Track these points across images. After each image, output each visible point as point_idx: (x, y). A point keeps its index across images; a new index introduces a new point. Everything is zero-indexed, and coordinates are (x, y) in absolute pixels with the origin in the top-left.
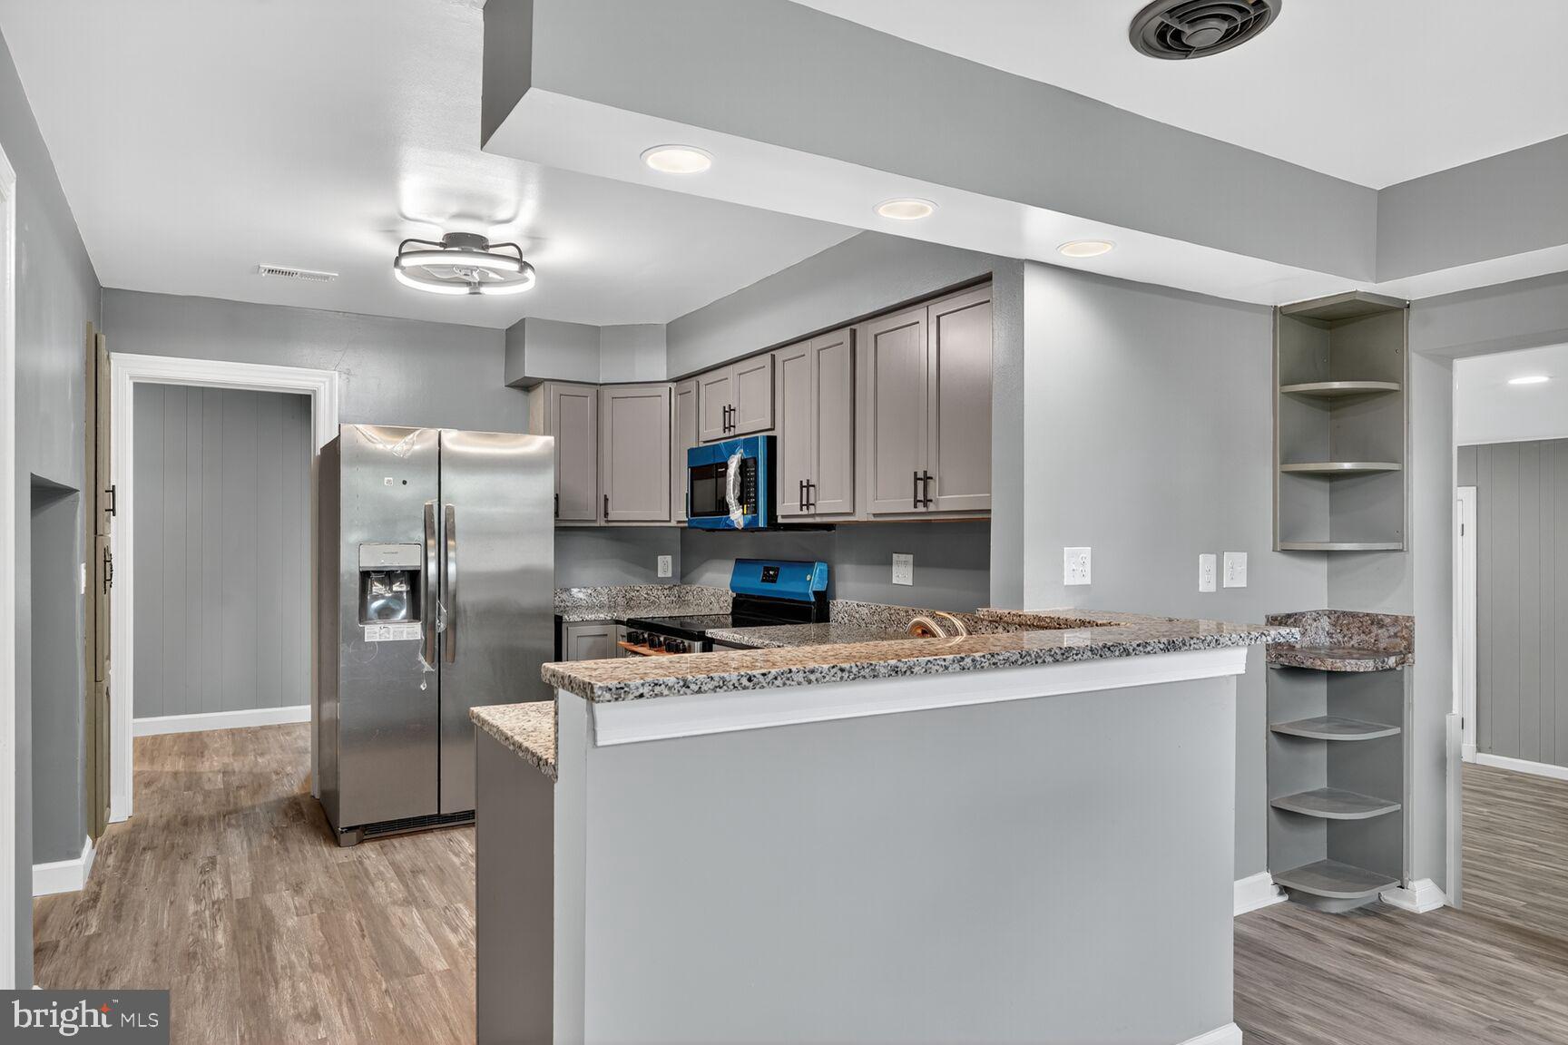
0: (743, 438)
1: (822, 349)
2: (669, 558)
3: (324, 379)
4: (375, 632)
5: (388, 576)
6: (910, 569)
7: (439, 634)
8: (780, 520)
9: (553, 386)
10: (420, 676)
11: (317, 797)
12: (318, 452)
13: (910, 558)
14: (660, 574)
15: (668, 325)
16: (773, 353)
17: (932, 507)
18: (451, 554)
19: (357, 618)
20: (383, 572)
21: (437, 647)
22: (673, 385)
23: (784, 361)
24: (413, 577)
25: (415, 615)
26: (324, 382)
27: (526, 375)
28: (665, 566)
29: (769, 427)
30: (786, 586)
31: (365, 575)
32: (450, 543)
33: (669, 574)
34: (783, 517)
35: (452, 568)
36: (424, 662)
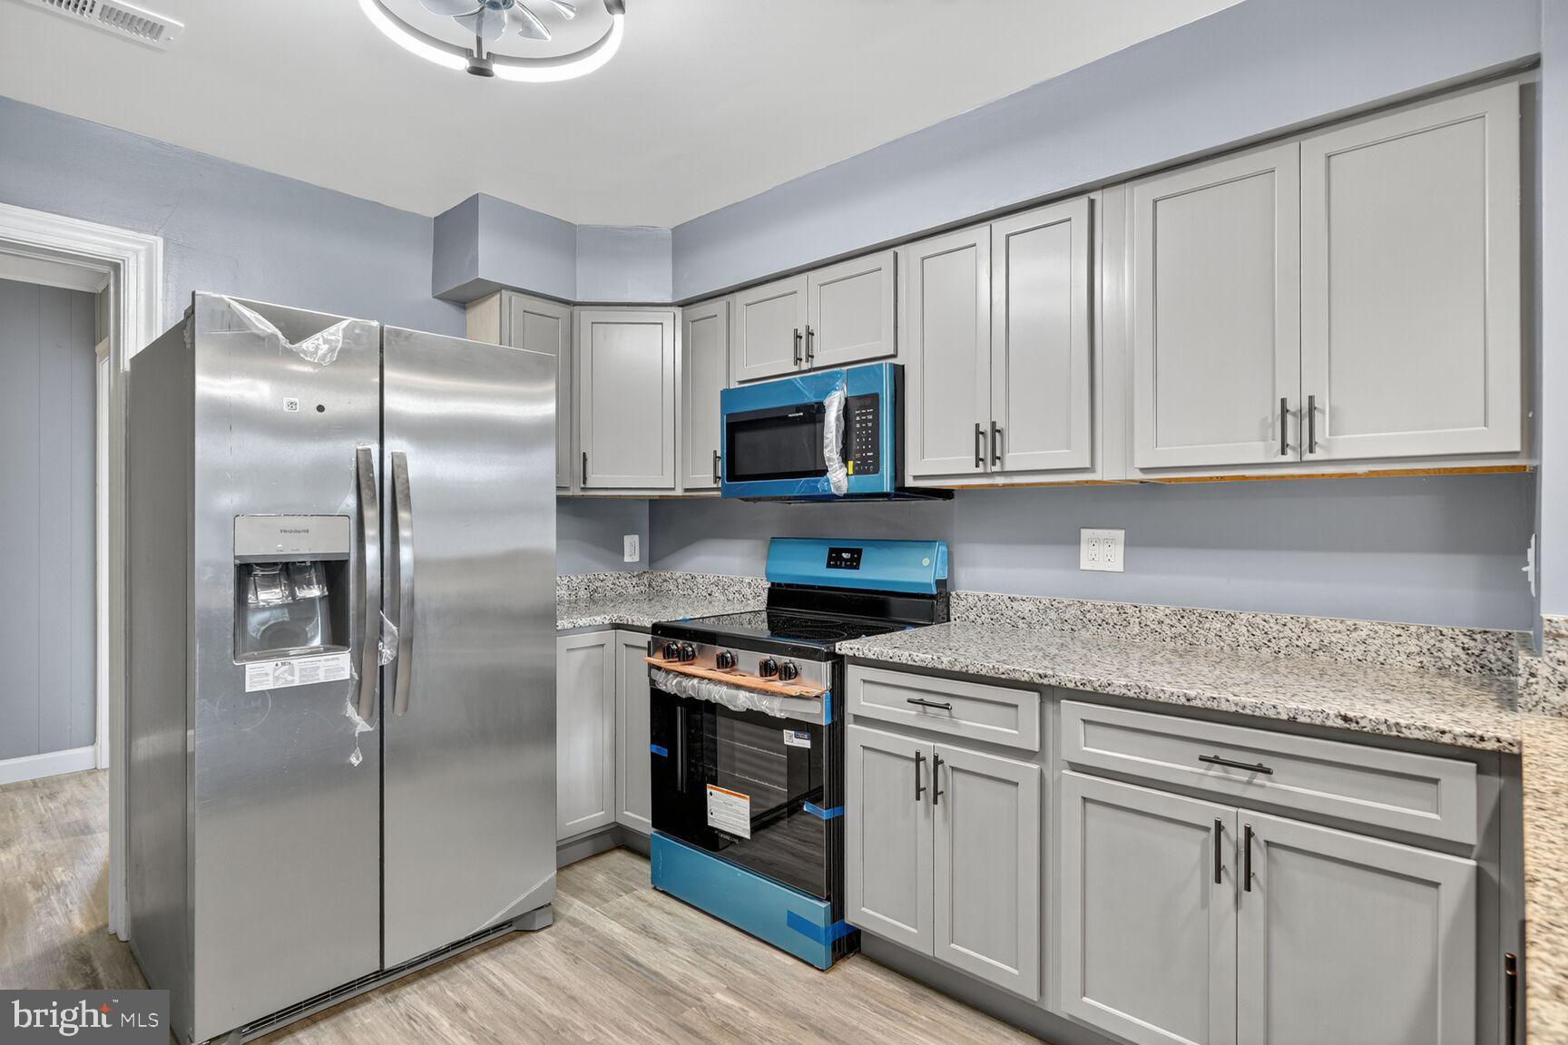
0: (845, 368)
1: (1012, 235)
2: (636, 538)
3: (136, 246)
4: (262, 675)
5: (288, 571)
6: (1120, 549)
7: (382, 667)
8: (909, 483)
9: (516, 297)
10: (349, 742)
11: (123, 937)
12: (126, 366)
13: (1120, 534)
14: (627, 559)
15: (675, 230)
16: (896, 249)
17: (1319, 454)
18: (404, 533)
19: (230, 651)
20: (276, 564)
21: (377, 691)
22: (678, 311)
23: (923, 259)
24: (333, 571)
25: (337, 638)
26: (137, 253)
27: (479, 277)
28: (632, 548)
29: (892, 352)
30: (877, 572)
31: (245, 571)
32: (403, 515)
33: (636, 559)
34: (916, 478)
35: (406, 555)
36: (357, 719)
